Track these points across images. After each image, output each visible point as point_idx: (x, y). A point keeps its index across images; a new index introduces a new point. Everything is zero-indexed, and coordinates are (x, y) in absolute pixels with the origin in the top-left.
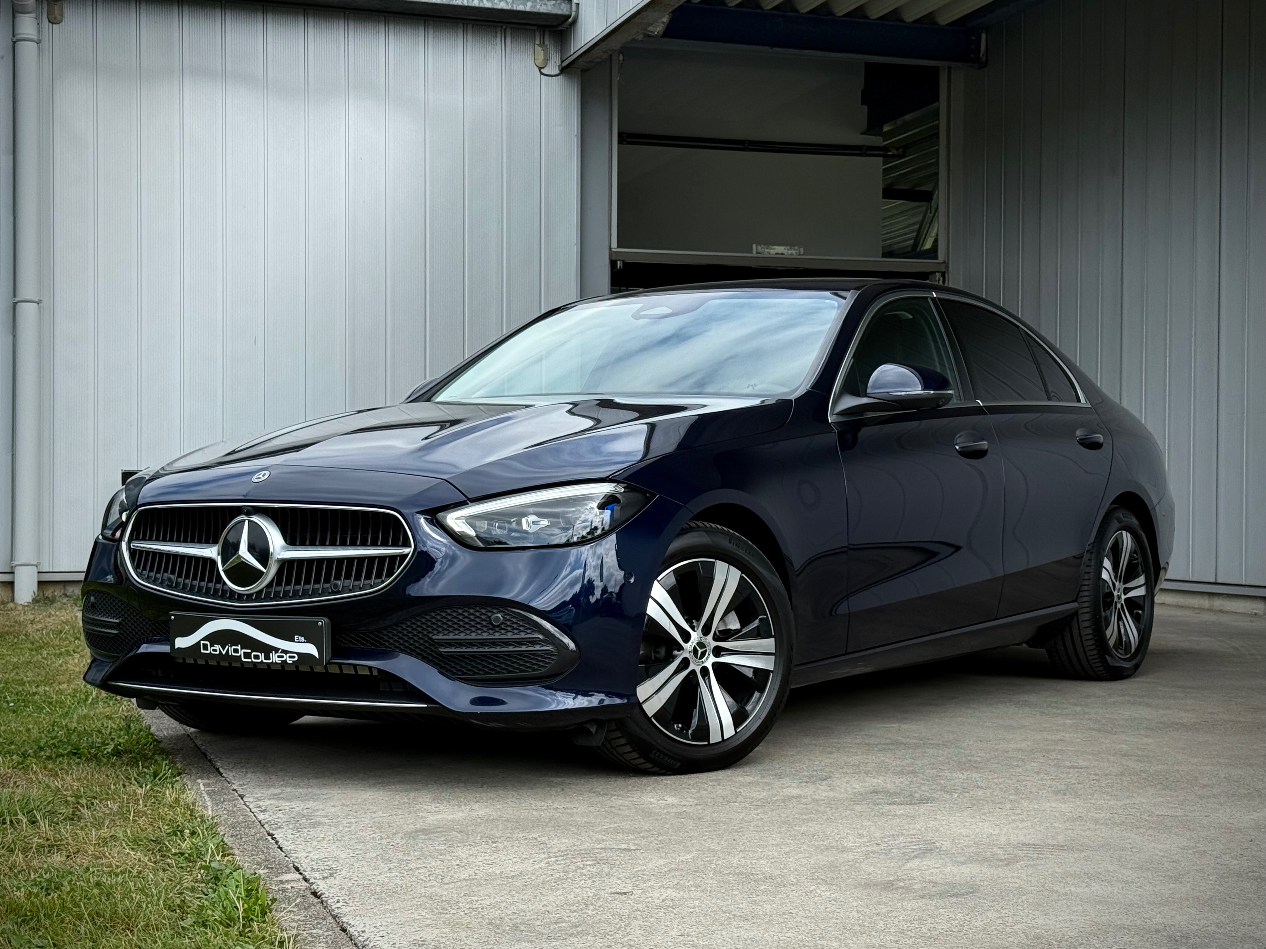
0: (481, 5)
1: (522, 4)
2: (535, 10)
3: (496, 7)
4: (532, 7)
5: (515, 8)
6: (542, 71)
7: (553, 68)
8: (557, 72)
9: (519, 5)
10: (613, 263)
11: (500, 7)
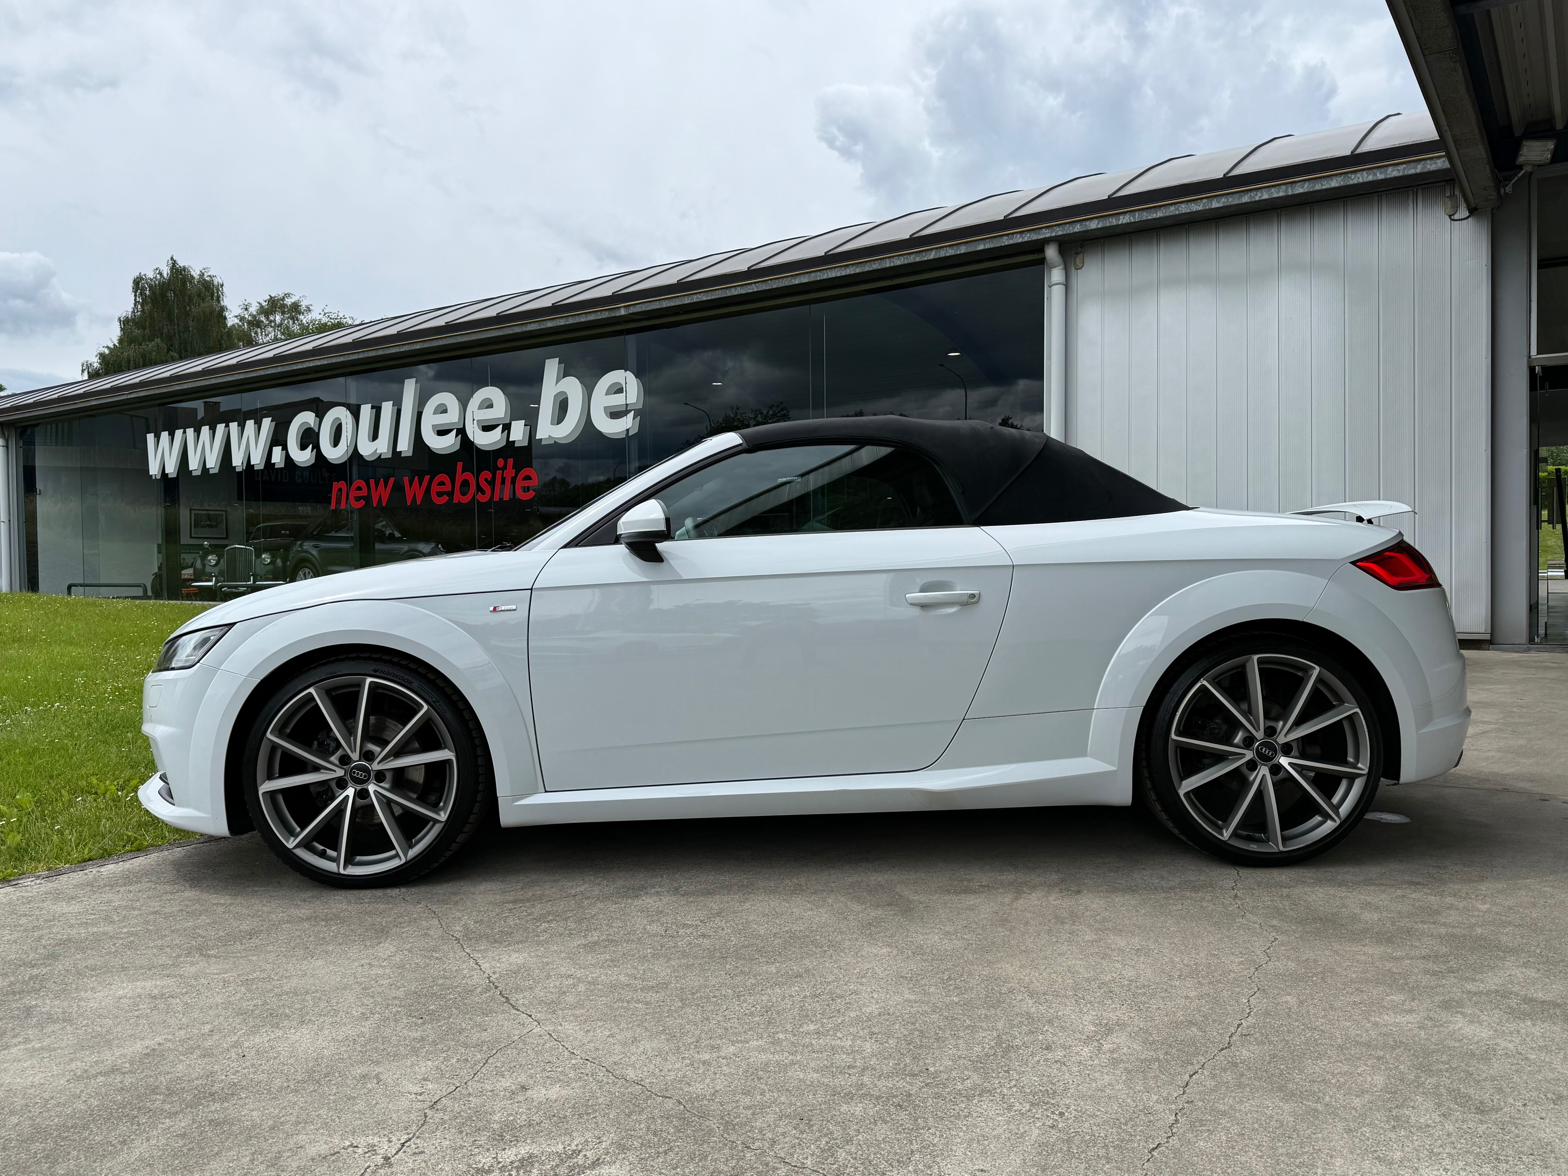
0: (1375, 178)
1: (1413, 168)
2: (1426, 170)
3: (1388, 176)
4: (1423, 168)
5: (1406, 174)
6: (1452, 217)
7: (1463, 213)
8: (1468, 214)
9: (1410, 169)
10: (1532, 369)
11: (1392, 176)
